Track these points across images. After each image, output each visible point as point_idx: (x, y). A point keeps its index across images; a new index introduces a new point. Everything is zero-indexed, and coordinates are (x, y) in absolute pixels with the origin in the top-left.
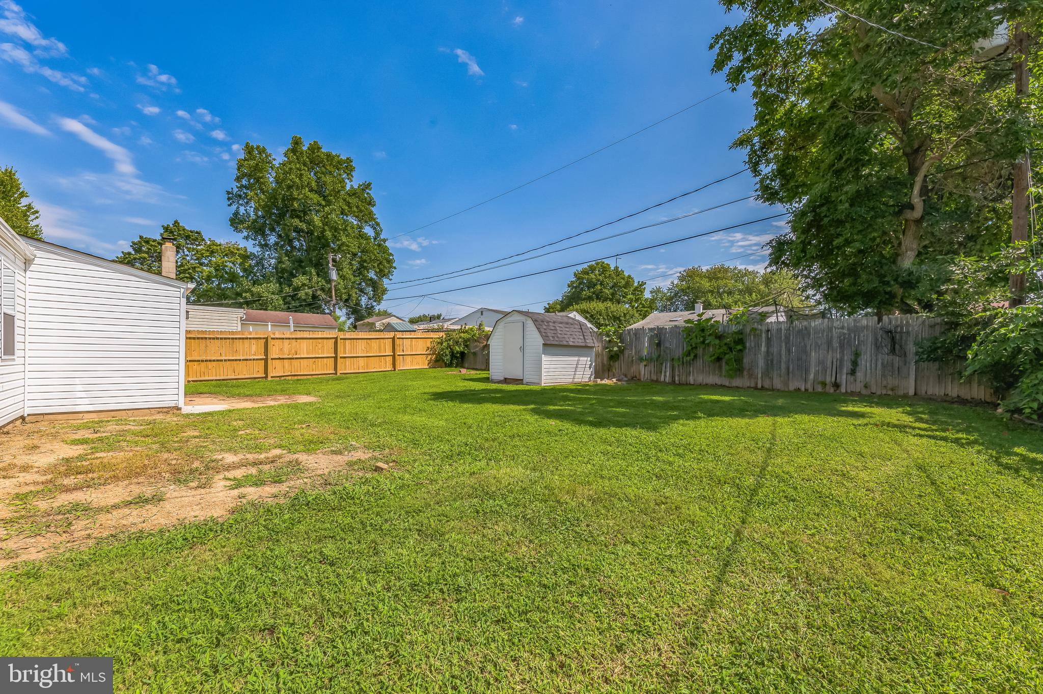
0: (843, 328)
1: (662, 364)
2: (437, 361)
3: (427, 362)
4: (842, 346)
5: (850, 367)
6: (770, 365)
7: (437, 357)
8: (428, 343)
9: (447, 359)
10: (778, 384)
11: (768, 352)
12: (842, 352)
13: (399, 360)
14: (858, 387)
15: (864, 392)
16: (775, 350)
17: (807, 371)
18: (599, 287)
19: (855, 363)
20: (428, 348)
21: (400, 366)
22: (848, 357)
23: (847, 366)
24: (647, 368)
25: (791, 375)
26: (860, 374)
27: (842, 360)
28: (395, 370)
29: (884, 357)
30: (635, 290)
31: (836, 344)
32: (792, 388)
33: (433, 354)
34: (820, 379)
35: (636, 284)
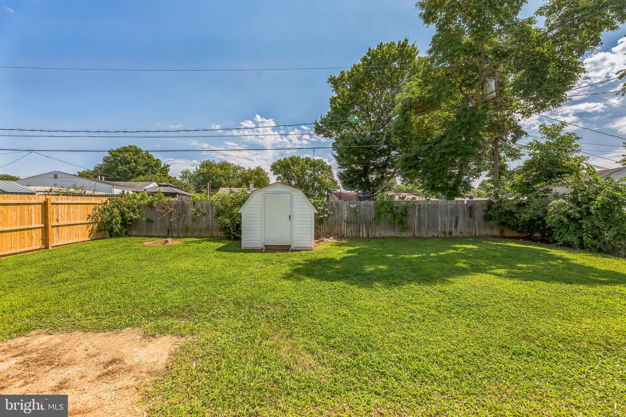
0: (452, 205)
1: (360, 225)
2: (99, 230)
3: (88, 233)
4: (451, 214)
5: (455, 224)
6: (420, 223)
7: (99, 226)
8: (90, 210)
9: (117, 228)
10: (424, 234)
11: (419, 217)
12: (451, 217)
13: (53, 232)
14: (458, 234)
15: (461, 235)
16: (422, 216)
17: (437, 227)
18: (134, 164)
19: (457, 222)
20: (89, 216)
21: (55, 240)
22: (454, 219)
23: (454, 224)
24: (348, 228)
25: (430, 229)
26: (458, 227)
27: (451, 221)
28: (47, 247)
29: (467, 218)
30: (162, 169)
31: (449, 213)
32: (430, 236)
33: (95, 223)
34: (443, 231)
35: (163, 166)
